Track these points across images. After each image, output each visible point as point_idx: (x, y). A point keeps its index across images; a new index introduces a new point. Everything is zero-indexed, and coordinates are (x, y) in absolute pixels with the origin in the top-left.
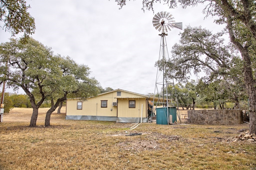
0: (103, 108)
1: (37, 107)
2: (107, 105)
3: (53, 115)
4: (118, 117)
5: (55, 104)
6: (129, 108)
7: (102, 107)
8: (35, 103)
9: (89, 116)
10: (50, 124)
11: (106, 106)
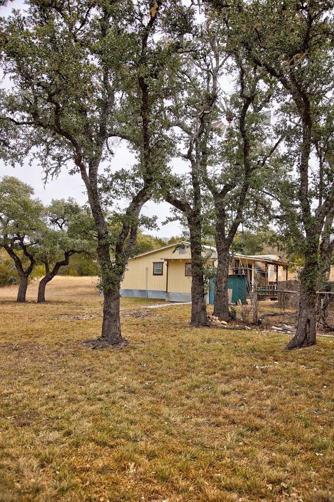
0: (156, 276)
1: (26, 275)
2: (162, 270)
3: (48, 286)
4: (168, 292)
5: (51, 270)
6: (186, 276)
7: (154, 274)
8: (22, 270)
9: (135, 290)
10: (46, 299)
11: (161, 273)
